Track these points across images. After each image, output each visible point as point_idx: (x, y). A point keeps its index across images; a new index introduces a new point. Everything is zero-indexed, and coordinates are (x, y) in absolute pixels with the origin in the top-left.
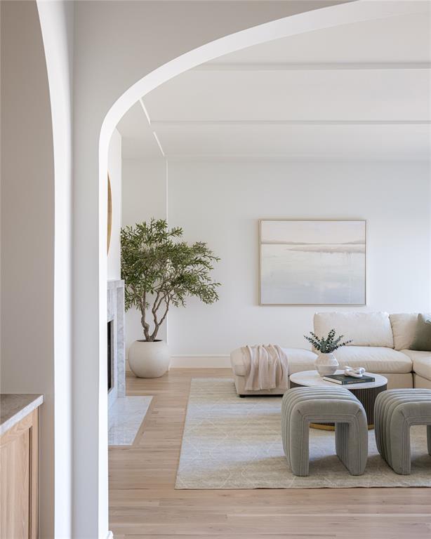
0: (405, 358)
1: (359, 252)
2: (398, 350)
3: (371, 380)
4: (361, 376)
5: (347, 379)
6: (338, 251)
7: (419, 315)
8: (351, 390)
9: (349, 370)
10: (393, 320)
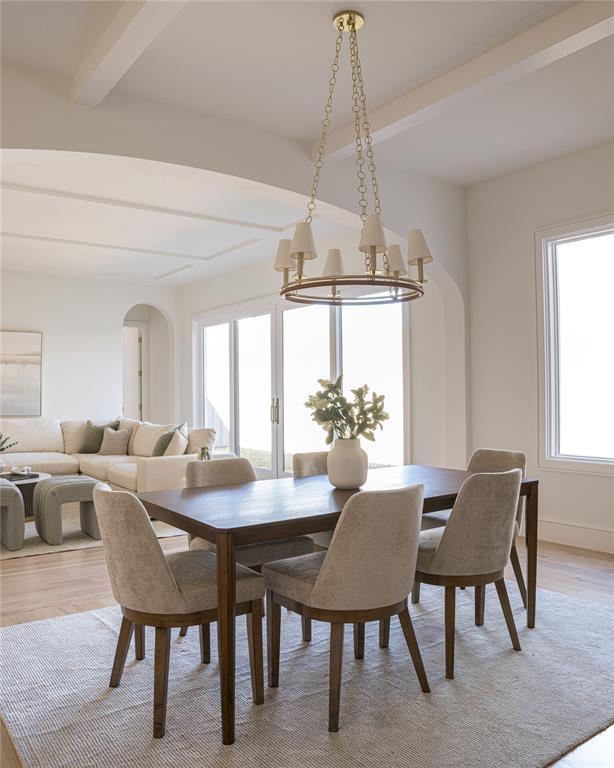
0: (72, 460)
1: (35, 363)
2: (70, 454)
3: (36, 476)
4: (26, 473)
5: (13, 476)
6: (13, 362)
7: (89, 422)
8: (17, 485)
9: (14, 469)
10: (64, 428)
